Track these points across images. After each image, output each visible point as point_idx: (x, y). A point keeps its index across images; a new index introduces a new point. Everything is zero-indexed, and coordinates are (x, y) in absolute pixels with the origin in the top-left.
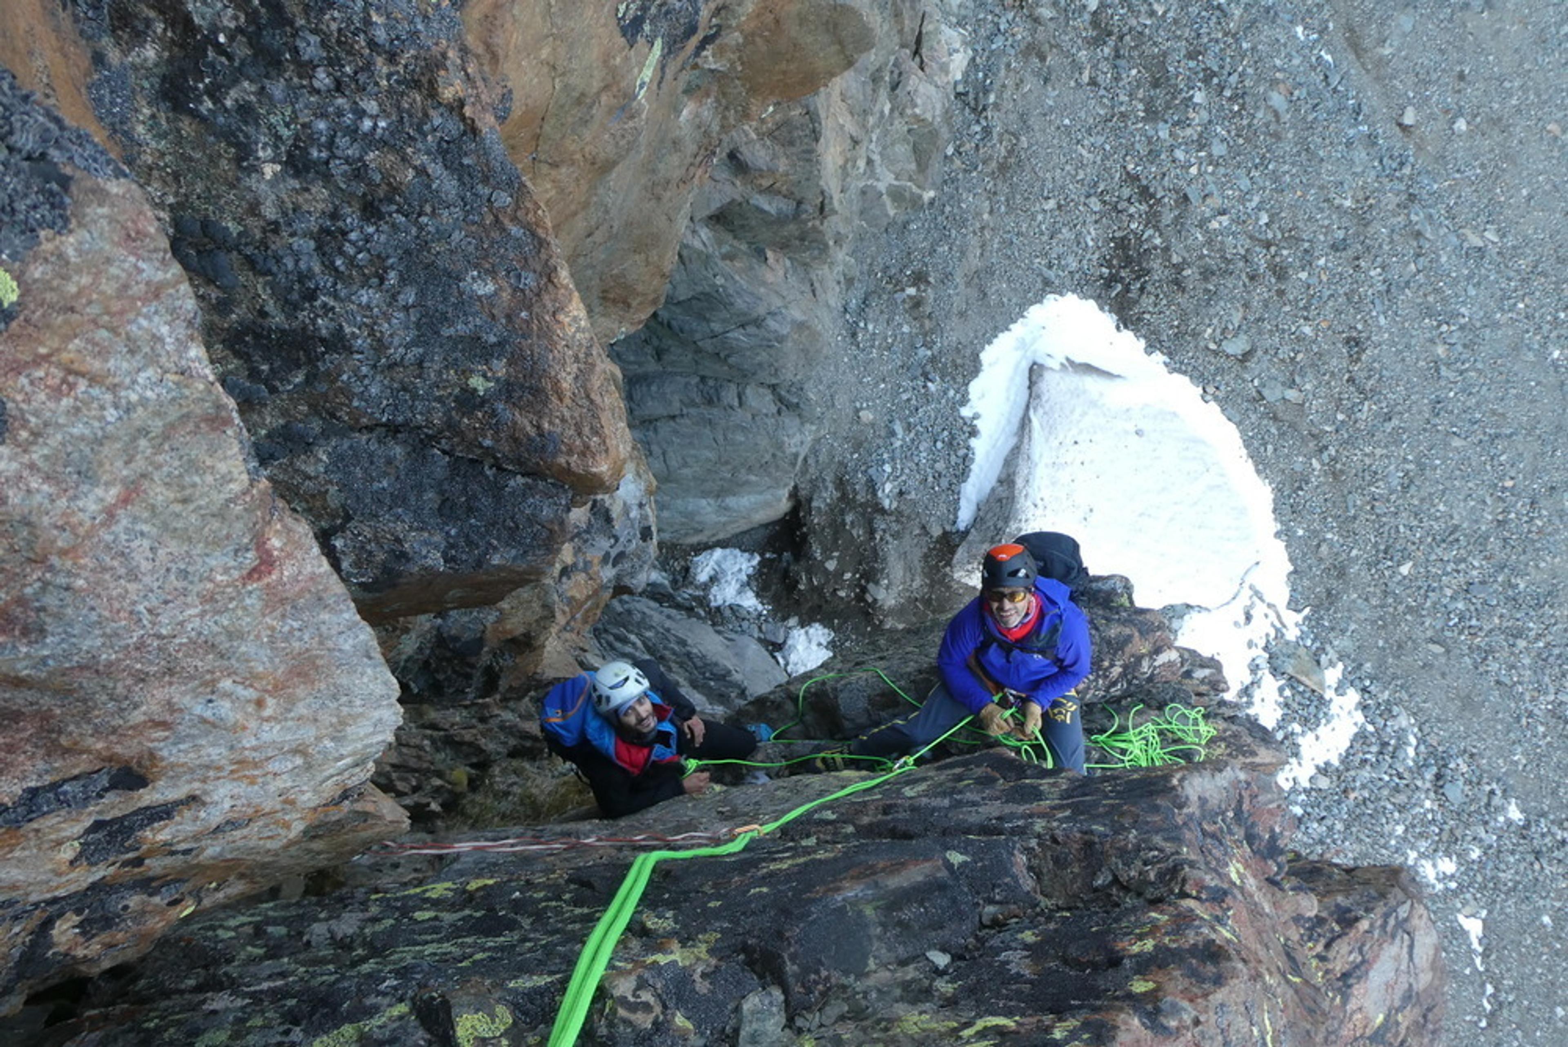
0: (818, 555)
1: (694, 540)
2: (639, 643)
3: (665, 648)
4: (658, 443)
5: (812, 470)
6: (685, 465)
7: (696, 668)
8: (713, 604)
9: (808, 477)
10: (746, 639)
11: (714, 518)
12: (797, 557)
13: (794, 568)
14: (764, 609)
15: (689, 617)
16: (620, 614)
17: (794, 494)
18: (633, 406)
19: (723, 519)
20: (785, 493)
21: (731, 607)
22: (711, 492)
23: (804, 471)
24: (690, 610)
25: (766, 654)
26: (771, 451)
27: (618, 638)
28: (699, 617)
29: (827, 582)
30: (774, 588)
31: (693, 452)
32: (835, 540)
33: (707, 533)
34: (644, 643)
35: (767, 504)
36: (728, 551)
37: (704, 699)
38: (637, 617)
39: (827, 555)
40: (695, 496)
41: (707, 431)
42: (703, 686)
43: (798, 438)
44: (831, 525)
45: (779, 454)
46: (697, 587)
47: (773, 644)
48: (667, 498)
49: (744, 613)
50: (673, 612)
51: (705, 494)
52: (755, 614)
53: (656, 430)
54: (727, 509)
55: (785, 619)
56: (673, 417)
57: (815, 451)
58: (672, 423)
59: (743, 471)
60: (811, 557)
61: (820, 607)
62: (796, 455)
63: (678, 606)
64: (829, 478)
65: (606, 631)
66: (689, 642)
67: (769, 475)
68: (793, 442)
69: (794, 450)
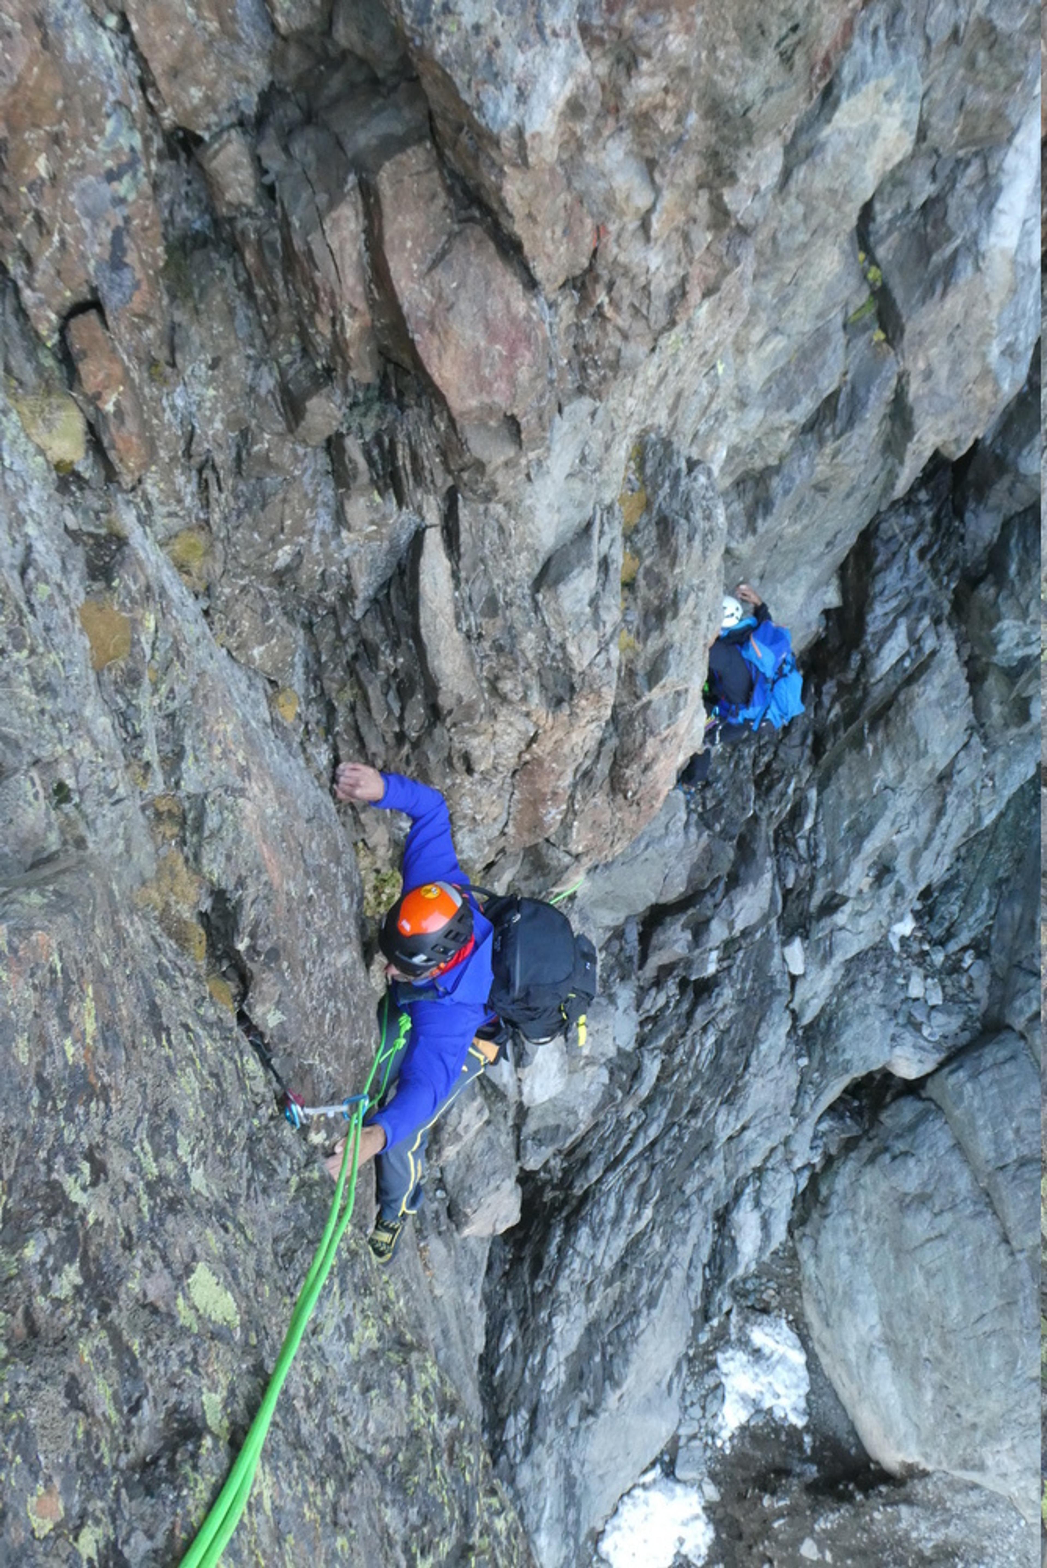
0: (822, 1525)
1: (812, 1315)
2: (640, 1226)
3: (640, 1272)
4: (957, 1222)
5: (959, 1499)
6: (930, 1275)
7: (617, 1328)
8: (720, 1357)
9: (947, 1495)
10: (675, 1415)
11: (851, 1340)
12: (812, 1488)
13: (795, 1485)
14: (724, 1441)
15: (694, 1314)
16: (680, 1189)
17: (913, 1473)
18: (1011, 1170)
19: (852, 1356)
20: (912, 1456)
21: (719, 1385)
22: (891, 1327)
23: (958, 1487)
24: (705, 1315)
25: (657, 1451)
26: (981, 1420)
27: (644, 1188)
28: (696, 1330)
29: (783, 1546)
30: (758, 1454)
31: (954, 1283)
32: (851, 1554)
33: (826, 1336)
34: (642, 1234)
35: (889, 1430)
36: (803, 1373)
37: (573, 1347)
38: (681, 1219)
39: (823, 1541)
40: (881, 1303)
41: (995, 1301)
42: (591, 1343)
43: (1013, 1467)
44: (874, 1542)
45: (979, 1435)
46: (741, 1329)
47: (673, 1462)
48: (869, 1257)
49: (712, 1408)
50: (698, 1286)
51: (887, 1318)
52: (714, 1426)
53: (978, 1215)
54: (870, 1358)
55: (714, 1477)
56: (1006, 1240)
57: (992, 1501)
58: (995, 1239)
59: (937, 1376)
60: (816, 1510)
61: (740, 1537)
62: (981, 1467)
63: (707, 1294)
64: (954, 1532)
65: (653, 1167)
66: (655, 1312)
67: (939, 1424)
68: (1004, 1458)
69: (990, 1462)
